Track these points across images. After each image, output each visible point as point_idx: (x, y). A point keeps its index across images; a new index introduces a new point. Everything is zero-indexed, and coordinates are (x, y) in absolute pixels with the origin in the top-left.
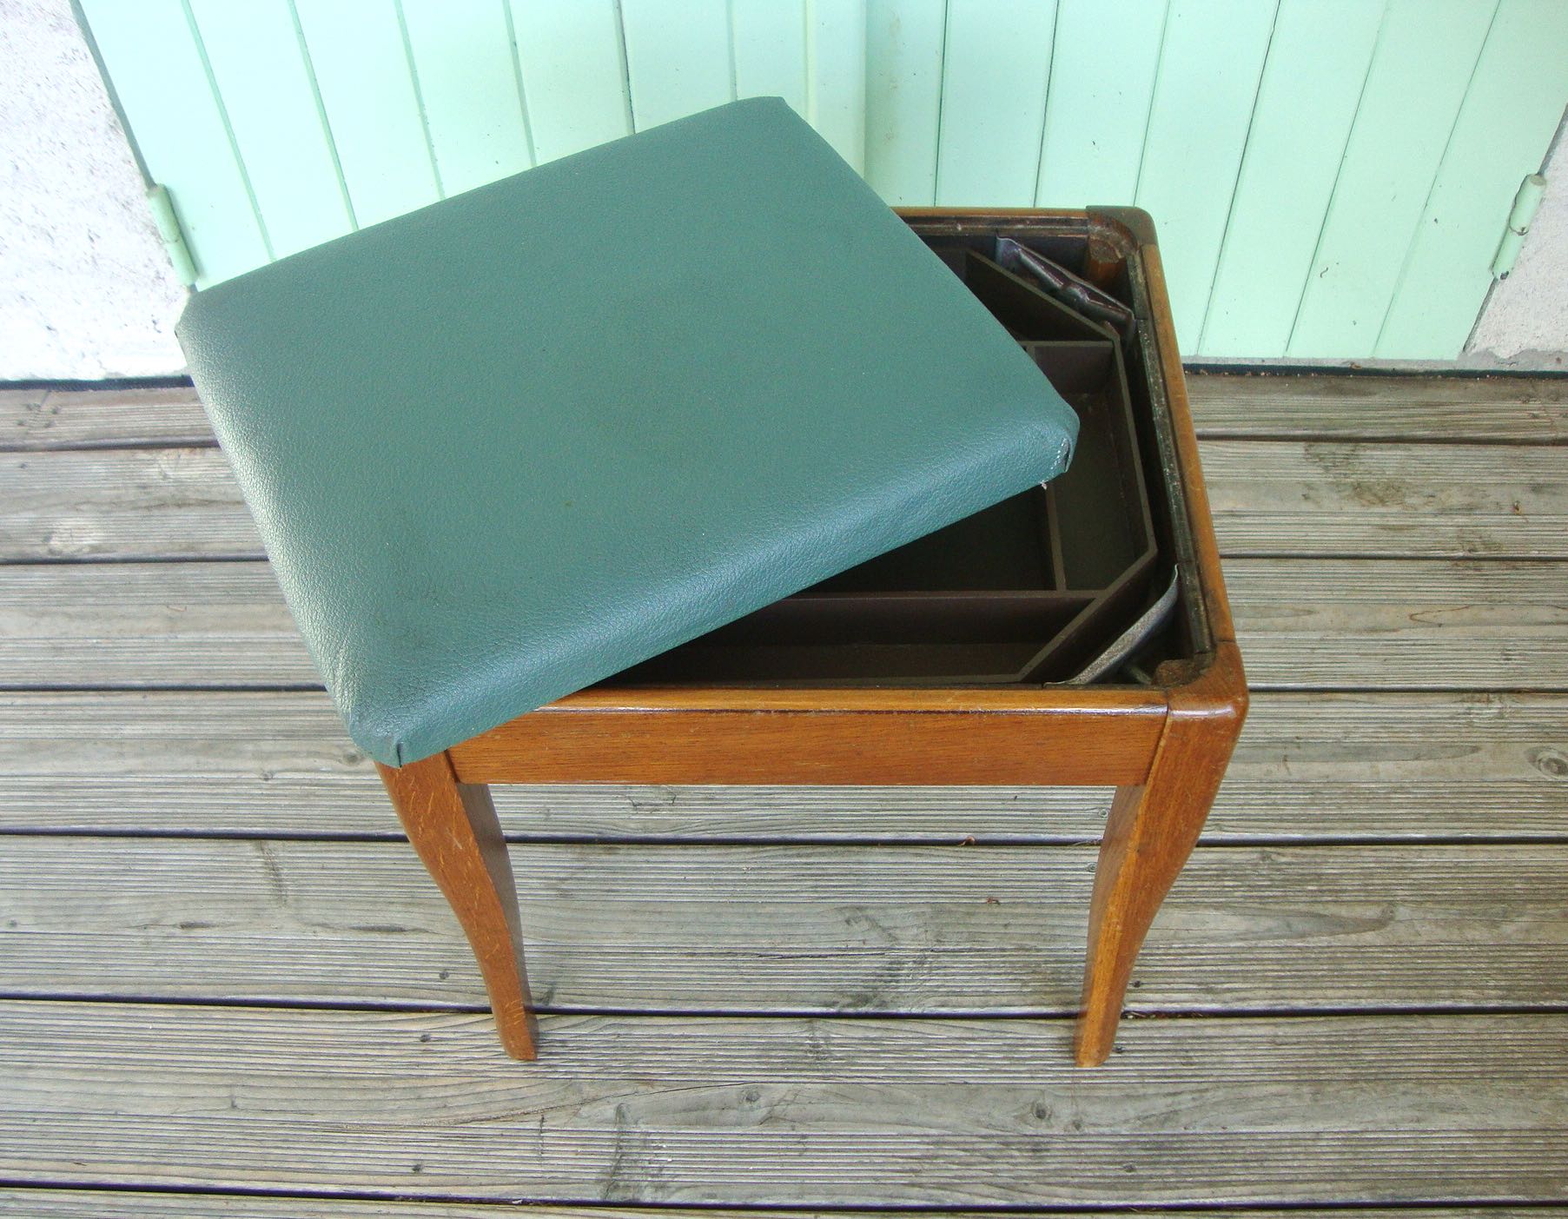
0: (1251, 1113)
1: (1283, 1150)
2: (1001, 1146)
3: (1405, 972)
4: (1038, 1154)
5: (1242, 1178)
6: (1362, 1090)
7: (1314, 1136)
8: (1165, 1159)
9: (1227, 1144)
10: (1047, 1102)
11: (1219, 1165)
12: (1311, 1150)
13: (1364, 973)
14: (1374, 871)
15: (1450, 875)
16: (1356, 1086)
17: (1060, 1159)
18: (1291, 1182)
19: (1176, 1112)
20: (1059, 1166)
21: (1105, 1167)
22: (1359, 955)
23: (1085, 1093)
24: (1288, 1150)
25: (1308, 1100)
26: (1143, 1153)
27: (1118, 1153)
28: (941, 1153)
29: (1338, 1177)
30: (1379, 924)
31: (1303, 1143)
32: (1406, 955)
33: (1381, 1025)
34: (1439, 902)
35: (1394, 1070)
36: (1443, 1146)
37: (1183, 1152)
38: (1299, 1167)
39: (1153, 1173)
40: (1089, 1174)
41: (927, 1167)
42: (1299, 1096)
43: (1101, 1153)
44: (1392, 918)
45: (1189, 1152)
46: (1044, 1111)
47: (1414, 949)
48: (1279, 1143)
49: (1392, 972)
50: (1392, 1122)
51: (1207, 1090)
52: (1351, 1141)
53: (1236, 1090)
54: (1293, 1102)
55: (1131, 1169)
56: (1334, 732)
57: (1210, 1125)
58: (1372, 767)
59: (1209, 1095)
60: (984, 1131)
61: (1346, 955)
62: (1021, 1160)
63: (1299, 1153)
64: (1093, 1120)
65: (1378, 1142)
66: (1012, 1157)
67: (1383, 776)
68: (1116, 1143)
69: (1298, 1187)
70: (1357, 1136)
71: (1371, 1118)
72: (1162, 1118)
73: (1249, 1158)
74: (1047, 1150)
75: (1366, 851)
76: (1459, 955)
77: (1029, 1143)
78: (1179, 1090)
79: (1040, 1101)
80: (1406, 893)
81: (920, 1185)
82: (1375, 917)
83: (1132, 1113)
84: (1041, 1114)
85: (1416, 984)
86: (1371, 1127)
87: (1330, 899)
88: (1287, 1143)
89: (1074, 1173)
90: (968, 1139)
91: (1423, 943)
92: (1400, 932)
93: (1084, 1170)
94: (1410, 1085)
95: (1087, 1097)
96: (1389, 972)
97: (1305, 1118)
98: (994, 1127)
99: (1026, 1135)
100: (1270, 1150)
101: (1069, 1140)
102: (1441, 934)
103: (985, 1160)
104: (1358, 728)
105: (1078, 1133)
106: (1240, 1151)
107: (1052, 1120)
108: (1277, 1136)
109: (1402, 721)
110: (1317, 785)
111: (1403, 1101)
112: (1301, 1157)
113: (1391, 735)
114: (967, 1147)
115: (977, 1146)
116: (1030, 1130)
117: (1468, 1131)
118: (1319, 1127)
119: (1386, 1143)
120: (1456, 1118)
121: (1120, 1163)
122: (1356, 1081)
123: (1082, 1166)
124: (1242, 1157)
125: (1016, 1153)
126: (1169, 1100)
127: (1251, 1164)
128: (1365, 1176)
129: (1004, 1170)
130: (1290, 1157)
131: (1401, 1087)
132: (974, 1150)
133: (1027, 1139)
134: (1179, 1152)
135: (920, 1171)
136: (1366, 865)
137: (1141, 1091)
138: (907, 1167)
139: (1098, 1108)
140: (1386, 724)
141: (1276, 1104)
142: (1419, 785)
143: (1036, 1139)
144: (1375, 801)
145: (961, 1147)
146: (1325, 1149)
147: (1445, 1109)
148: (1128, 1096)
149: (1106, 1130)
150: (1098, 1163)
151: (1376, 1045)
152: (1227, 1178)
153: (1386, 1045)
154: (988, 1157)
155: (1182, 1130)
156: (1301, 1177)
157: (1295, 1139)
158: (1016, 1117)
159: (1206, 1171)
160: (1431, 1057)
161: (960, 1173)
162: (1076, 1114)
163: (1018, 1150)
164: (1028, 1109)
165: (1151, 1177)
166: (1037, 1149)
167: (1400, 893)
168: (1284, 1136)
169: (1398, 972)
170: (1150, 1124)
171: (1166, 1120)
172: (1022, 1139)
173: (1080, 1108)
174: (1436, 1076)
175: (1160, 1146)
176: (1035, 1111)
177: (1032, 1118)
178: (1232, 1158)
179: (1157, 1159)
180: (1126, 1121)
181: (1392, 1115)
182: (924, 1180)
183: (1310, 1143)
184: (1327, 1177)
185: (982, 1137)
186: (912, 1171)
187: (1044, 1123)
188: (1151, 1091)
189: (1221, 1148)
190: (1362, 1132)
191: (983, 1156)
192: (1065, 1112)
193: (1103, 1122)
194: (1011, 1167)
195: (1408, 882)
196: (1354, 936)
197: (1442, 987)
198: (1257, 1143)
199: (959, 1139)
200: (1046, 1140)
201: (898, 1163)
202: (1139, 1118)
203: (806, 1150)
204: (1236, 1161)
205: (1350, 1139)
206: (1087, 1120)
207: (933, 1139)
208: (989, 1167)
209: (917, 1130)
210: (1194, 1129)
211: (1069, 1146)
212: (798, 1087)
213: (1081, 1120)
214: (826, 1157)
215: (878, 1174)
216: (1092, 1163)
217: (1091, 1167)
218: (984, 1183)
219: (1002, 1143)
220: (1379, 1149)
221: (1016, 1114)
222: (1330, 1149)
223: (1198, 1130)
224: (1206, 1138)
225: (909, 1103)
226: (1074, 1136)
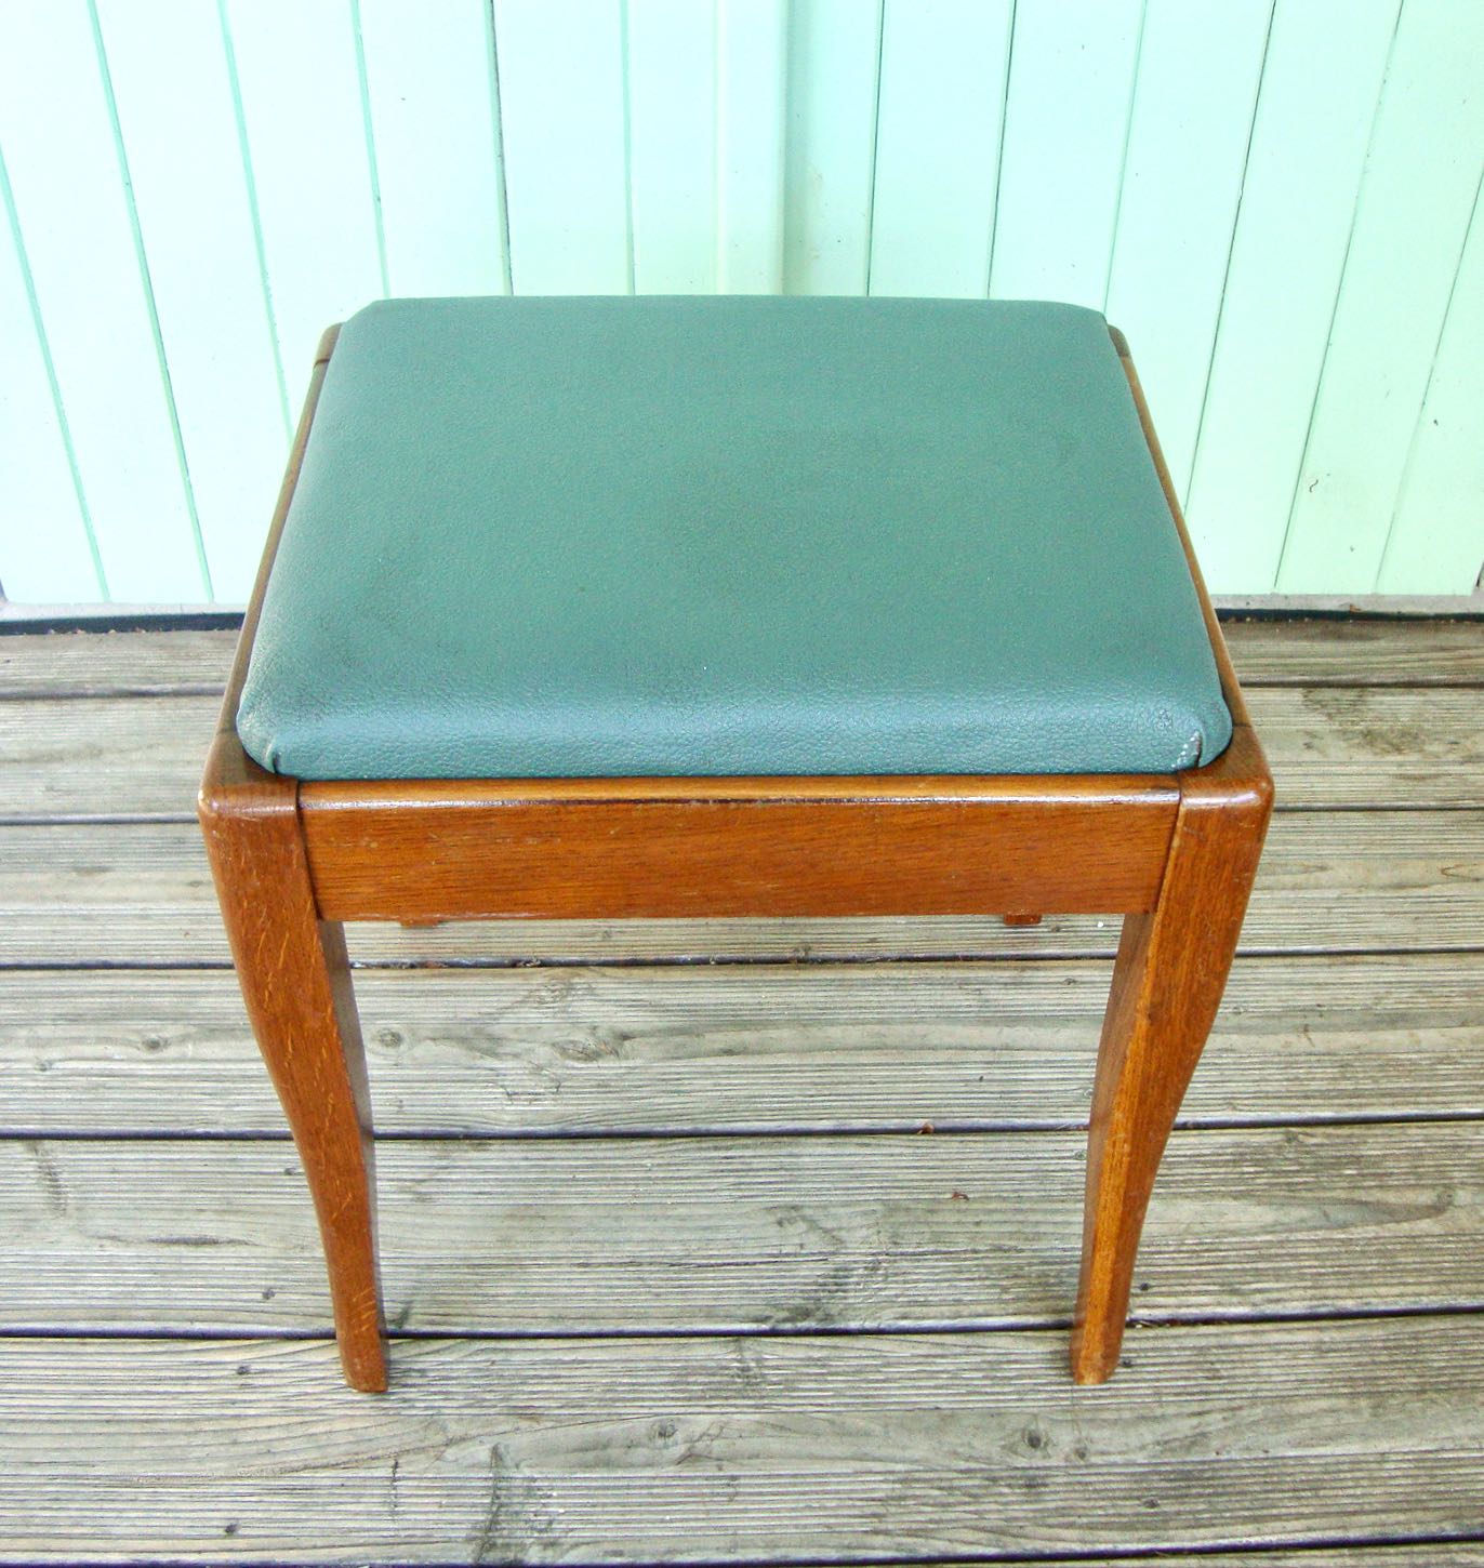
0: (1300, 1432)
1: (1342, 1476)
2: (986, 1482)
4: (1033, 1490)
5: (1293, 1511)
6: (1433, 1402)
7: (1379, 1458)
8: (1194, 1491)
9: (1271, 1471)
10: (1042, 1428)
11: (1263, 1496)
12: (1376, 1474)
13: (1422, 1266)
16: (1426, 1397)
17: (1062, 1496)
19: (1204, 1434)
20: (1060, 1504)
21: (1119, 1503)
23: (1088, 1416)
24: (1349, 1475)
25: (1366, 1415)
26: (1168, 1485)
27: (1135, 1486)
28: (910, 1492)
29: (1414, 1505)
31: (1364, 1466)
33: (1449, 1325)
35: (1469, 1377)
37: (1214, 1483)
38: (1362, 1495)
39: (1182, 1508)
40: (1100, 1512)
41: (893, 1510)
42: (1356, 1412)
43: (1114, 1486)
45: (1221, 1483)
46: (1039, 1440)
48: (1335, 1468)
50: (1473, 1437)
51: (1240, 1408)
52: (1424, 1462)
53: (1277, 1407)
54: (1349, 1418)
55: (1152, 1505)
57: (1248, 1449)
59: (1243, 1413)
60: (963, 1465)
61: (1398, 1247)
62: (1014, 1499)
63: (1363, 1478)
64: (1100, 1447)
65: (1459, 1463)
66: (1001, 1494)
68: (1132, 1474)
69: (1364, 1519)
70: (1430, 1456)
71: (1445, 1433)
72: (1187, 1442)
73: (1300, 1486)
74: (1045, 1485)
77: (1021, 1478)
78: (1206, 1409)
79: (1033, 1427)
81: (886, 1533)
83: (1150, 1437)
84: (1034, 1442)
86: (1449, 1445)
87: (1373, 1183)
88: (1346, 1467)
89: (1081, 1512)
90: (944, 1475)
93: (1094, 1508)
95: (1092, 1421)
97: (1365, 1437)
98: (976, 1460)
99: (1017, 1469)
100: (1326, 1477)
101: (1072, 1472)
103: (967, 1499)
105: (1082, 1463)
106: (1288, 1479)
107: (1050, 1450)
108: (1334, 1459)
110: (1347, 1057)
112: (1362, 1483)
114: (943, 1484)
115: (956, 1483)
116: (1022, 1462)
118: (1384, 1446)
119: (1468, 1462)
121: (1138, 1498)
123: (1091, 1503)
124: (1289, 1486)
125: (1006, 1490)
126: (1193, 1421)
127: (1303, 1494)
128: (1446, 1504)
129: (992, 1511)
130: (1350, 1483)
132: (951, 1488)
133: (1019, 1473)
134: (1211, 1482)
135: (884, 1516)
137: (1156, 1413)
138: (868, 1511)
139: (1106, 1433)
141: (1328, 1421)
143: (1031, 1472)
145: (936, 1484)
146: (1393, 1473)
148: (1141, 1418)
149: (1118, 1459)
150: (1111, 1498)
151: (1445, 1348)
152: (1275, 1511)
153: (1457, 1348)
154: (970, 1496)
155: (1213, 1456)
156: (1365, 1507)
157: (1356, 1462)
158: (1003, 1447)
159: (1248, 1505)
161: (936, 1517)
162: (1079, 1441)
163: (1009, 1486)
164: (1018, 1435)
165: (1178, 1513)
166: (1032, 1484)
168: (1342, 1459)
170: (1173, 1450)
171: (1193, 1443)
172: (1013, 1473)
173: (1084, 1434)
175: (1186, 1476)
176: (1027, 1437)
177: (1023, 1447)
178: (1279, 1487)
179: (1181, 1493)
180: (1143, 1448)
181: (1473, 1430)
182: (890, 1527)
183: (1375, 1466)
184: (1399, 1506)
185: (961, 1471)
186: (874, 1515)
187: (1038, 1453)
188: (1169, 1411)
189: (1264, 1476)
190: (1437, 1451)
191: (964, 1495)
192: (1064, 1439)
193: (1112, 1449)
194: (1002, 1508)
196: (1405, 1226)
198: (1307, 1469)
199: (932, 1475)
200: (1042, 1473)
201: (854, 1506)
202: (1158, 1443)
203: (737, 1494)
204: (1283, 1491)
205: (1424, 1460)
206: (1093, 1448)
207: (900, 1476)
208: (972, 1508)
209: (879, 1466)
210: (1228, 1452)
211: (1072, 1479)
212: (724, 1418)
213: (1086, 1448)
214: (764, 1502)
215: (832, 1521)
216: (1103, 1499)
217: (1102, 1503)
218: (965, 1527)
219: (987, 1479)
220: (1461, 1471)
221: (1003, 1443)
222: (1398, 1473)
223: (1235, 1455)
224: (1244, 1465)
225: (867, 1434)
226: (1079, 1467)
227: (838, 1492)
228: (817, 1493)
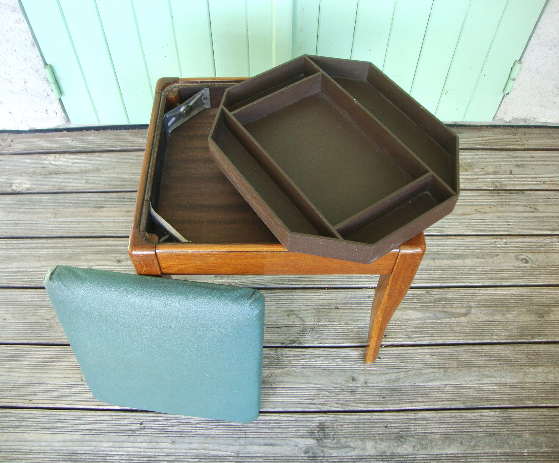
0: (423, 378)
1: (434, 391)
2: (340, 391)
3: (474, 331)
4: (353, 393)
5: (421, 400)
6: (460, 370)
7: (445, 386)
8: (395, 394)
9: (416, 389)
10: (356, 375)
11: (413, 396)
12: (443, 390)
13: (461, 331)
14: (464, 297)
15: (489, 298)
16: (458, 369)
17: (360, 395)
18: (437, 401)
19: (398, 378)
20: (360, 397)
21: (375, 397)
22: (459, 325)
23: (368, 372)
24: (436, 391)
25: (442, 374)
26: (388, 392)
27: (380, 392)
28: (320, 393)
29: (453, 399)
30: (466, 314)
31: (440, 388)
32: (475, 325)
33: (466, 349)
34: (485, 307)
35: (471, 364)
36: (487, 389)
37: (401, 392)
38: (440, 396)
39: (391, 399)
40: (370, 399)
41: (316, 398)
42: (439, 373)
43: (374, 392)
44: (470, 313)
45: (403, 392)
47: (477, 323)
48: (432, 389)
49: (470, 331)
50: (470, 381)
51: (409, 371)
53: (419, 371)
54: (438, 375)
55: (384, 398)
56: (451, 249)
57: (410, 383)
58: (463, 261)
59: (410, 372)
60: (335, 386)
61: (455, 325)
62: (347, 395)
64: (371, 381)
65: (466, 388)
66: (344, 394)
67: (467, 264)
68: (379, 389)
69: (440, 403)
70: (458, 386)
71: (463, 380)
72: (394, 380)
73: (423, 393)
74: (356, 392)
75: (461, 290)
76: (492, 325)
78: (400, 371)
79: (354, 375)
80: (475, 304)
81: (314, 404)
82: (464, 312)
83: (384, 379)
84: (354, 380)
85: (478, 335)
86: (463, 383)
87: (449, 306)
88: (435, 388)
89: (365, 399)
90: (329, 388)
91: (480, 321)
92: (473, 317)
94: (476, 368)
95: (369, 374)
96: (469, 331)
97: (441, 380)
98: (338, 384)
99: (349, 387)
100: (430, 391)
101: (363, 388)
102: (487, 318)
103: (335, 395)
104: (458, 248)
105: (366, 386)
106: (420, 391)
107: (357, 382)
108: (432, 386)
109: (473, 246)
110: (445, 268)
111: (474, 374)
112: (440, 393)
113: (469, 250)
114: (329, 391)
115: (332, 391)
116: (350, 385)
117: (496, 384)
118: (446, 383)
119: (468, 388)
120: (491, 379)
121: (380, 396)
122: (458, 367)
123: (368, 397)
124: (421, 393)
126: (396, 374)
127: (424, 396)
128: (462, 399)
129: (342, 398)
130: (437, 393)
131: (473, 369)
132: (332, 392)
133: (349, 388)
135: (314, 399)
136: (461, 295)
137: (387, 372)
138: (309, 398)
139: (373, 377)
140: (467, 246)
141: (432, 375)
142: (479, 267)
143: (352, 388)
144: (464, 273)
145: (327, 391)
146: (448, 390)
147: (488, 376)
148: (383, 373)
149: (376, 385)
150: (373, 396)
151: (465, 355)
152: (416, 400)
153: (468, 355)
155: (401, 384)
156: (440, 400)
157: (438, 387)
158: (345, 381)
159: (409, 398)
160: (483, 359)
161: (327, 400)
162: (365, 379)
163: (346, 392)
164: (350, 378)
165: (390, 400)
166: (353, 391)
167: (472, 304)
168: (435, 386)
169: (472, 331)
170: (390, 383)
171: (396, 381)
172: (348, 388)
173: (367, 378)
174: (485, 365)
175: (393, 390)
176: (352, 378)
177: (351, 381)
178: (417, 393)
179: (393, 394)
180: (382, 382)
181: (470, 379)
182: (315, 402)
183: (443, 388)
184: (449, 400)
185: (334, 387)
186: (311, 399)
187: (355, 383)
188: (390, 371)
189: (414, 390)
190: (460, 384)
192: (361, 379)
193: (374, 382)
194: (344, 398)
195: (475, 300)
196: (457, 319)
197: (487, 336)
198: (426, 389)
199: (327, 388)
200: (355, 388)
201: (306, 397)
202: (386, 381)
203: (275, 392)
204: (419, 395)
205: (457, 387)
206: (369, 381)
207: (319, 388)
208: (337, 398)
209: (312, 386)
210: (405, 384)
211: (363, 390)
212: (272, 371)
213: (367, 382)
214: (282, 395)
215: (300, 400)
216: (371, 396)
217: (371, 397)
218: (335, 403)
219: (341, 389)
220: (466, 390)
221: (345, 379)
222: (450, 390)
223: (406, 384)
224: (409, 387)
225: (310, 376)
226: (365, 387)
227: (302, 392)
228: (296, 392)
